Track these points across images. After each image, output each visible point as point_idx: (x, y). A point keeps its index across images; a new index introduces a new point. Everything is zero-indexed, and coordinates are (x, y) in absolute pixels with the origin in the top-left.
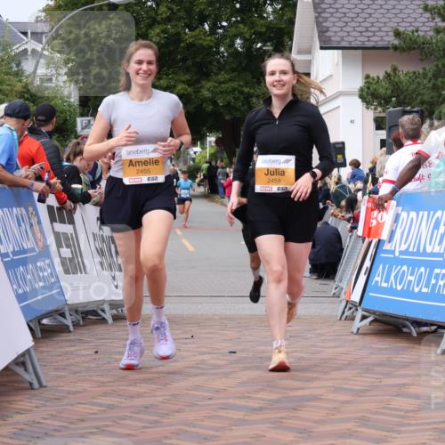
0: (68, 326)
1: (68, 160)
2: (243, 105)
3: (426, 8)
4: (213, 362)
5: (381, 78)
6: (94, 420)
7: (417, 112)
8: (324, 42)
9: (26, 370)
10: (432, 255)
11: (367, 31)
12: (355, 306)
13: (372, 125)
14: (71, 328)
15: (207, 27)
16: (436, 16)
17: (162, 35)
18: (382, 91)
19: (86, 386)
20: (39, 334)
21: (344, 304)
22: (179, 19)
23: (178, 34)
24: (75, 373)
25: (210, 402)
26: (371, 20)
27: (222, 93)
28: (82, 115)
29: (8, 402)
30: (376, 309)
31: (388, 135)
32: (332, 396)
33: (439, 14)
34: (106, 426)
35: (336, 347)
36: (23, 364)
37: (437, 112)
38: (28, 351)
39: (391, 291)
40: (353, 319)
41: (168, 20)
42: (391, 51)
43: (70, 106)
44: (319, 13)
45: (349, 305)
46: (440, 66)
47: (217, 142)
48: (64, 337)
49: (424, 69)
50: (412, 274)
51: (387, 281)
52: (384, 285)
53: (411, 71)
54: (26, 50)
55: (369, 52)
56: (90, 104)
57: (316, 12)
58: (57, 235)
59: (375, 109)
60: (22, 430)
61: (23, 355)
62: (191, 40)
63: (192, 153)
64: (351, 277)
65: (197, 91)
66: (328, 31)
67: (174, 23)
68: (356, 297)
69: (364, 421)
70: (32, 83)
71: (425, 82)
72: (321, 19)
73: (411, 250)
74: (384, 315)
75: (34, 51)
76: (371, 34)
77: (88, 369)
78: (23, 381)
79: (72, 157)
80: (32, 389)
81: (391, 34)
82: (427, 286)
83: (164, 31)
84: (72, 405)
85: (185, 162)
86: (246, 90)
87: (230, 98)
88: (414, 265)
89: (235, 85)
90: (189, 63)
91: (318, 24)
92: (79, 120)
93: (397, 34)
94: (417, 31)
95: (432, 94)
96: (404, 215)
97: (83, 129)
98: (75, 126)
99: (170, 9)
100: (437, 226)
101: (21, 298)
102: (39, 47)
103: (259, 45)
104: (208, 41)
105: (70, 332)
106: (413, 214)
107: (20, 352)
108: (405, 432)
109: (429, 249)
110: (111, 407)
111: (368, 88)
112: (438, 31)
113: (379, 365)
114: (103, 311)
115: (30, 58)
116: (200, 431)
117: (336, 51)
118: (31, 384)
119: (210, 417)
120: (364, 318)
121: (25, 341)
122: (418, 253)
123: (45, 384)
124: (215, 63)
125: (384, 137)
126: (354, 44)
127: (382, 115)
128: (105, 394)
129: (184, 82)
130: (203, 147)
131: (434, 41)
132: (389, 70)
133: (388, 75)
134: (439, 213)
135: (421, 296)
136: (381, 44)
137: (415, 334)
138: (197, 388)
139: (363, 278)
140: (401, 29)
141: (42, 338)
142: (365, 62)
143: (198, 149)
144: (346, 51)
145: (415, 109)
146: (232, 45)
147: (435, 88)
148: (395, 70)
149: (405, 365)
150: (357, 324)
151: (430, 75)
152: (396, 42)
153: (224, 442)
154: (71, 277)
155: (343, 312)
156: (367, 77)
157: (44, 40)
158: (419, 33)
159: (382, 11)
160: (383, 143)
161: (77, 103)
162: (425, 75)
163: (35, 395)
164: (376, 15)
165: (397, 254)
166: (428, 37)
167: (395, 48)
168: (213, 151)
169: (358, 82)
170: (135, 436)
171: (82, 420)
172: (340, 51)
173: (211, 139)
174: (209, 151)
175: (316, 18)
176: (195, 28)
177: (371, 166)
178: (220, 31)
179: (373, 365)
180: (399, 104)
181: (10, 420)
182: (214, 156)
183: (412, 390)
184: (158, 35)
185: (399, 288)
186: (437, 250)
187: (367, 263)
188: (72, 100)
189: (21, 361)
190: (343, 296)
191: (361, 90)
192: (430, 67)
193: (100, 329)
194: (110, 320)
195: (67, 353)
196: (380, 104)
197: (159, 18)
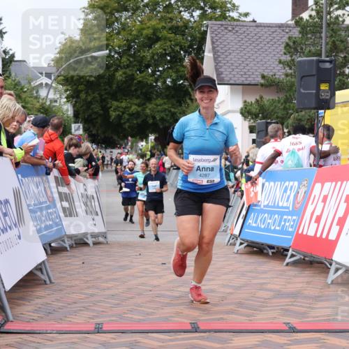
0: (66, 248)
1: (66, 149)
2: (171, 119)
3: (280, 62)
4: (152, 269)
5: (253, 102)
6: (83, 302)
7: (274, 123)
8: (220, 81)
9: (42, 273)
10: (282, 207)
11: (245, 74)
12: (236, 238)
13: (247, 130)
14: (68, 249)
15: (150, 71)
16: (286, 66)
17: (124, 76)
18: (254, 110)
19: (77, 282)
20: (49, 252)
21: (229, 236)
22: (133, 66)
23: (133, 75)
24: (71, 275)
25: (151, 293)
26: (248, 68)
27: (158, 111)
28: (75, 123)
29: (31, 291)
30: (249, 239)
31: (257, 137)
32: (222, 290)
33: (288, 66)
34: (90, 306)
35: (224, 261)
36: (41, 270)
37: (285, 124)
38: (44, 262)
39: (258, 228)
40: (235, 245)
41: (128, 66)
42: (259, 86)
43: (68, 117)
44: (217, 64)
45: (232, 237)
46: (288, 95)
47: (155, 139)
48: (64, 254)
49: (279, 98)
50: (270, 219)
51: (256, 223)
52: (254, 225)
53: (271, 98)
54: (42, 84)
55: (246, 87)
56: (80, 116)
57: (215, 62)
58: (60, 194)
59: (250, 121)
60: (40, 308)
61: (40, 264)
62: (141, 79)
63: (140, 146)
64: (233, 221)
65: (144, 110)
66: (222, 74)
67: (131, 69)
68: (236, 232)
69: (240, 304)
70: (45, 103)
71: (279, 105)
72: (218, 67)
73: (270, 204)
74: (253, 242)
75: (47, 84)
76: (247, 76)
77: (79, 273)
78: (40, 280)
79: (68, 148)
80: (46, 284)
81: (260, 76)
82: (279, 226)
83: (124, 73)
84: (69, 294)
85: (136, 151)
86: (173, 110)
87: (163, 115)
88: (271, 213)
89: (166, 107)
90: (139, 92)
91: (217, 70)
92: (73, 125)
93: (263, 77)
94: (275, 75)
95: (283, 113)
96: (267, 184)
97: (75, 130)
98: (71, 129)
99: (128, 60)
100: (285, 191)
101: (39, 231)
102: (49, 82)
103: (181, 82)
104: (150, 80)
105: (68, 251)
106: (272, 184)
107: (39, 262)
108: (264, 311)
109: (280, 204)
110: (92, 295)
111: (246, 108)
112: (287, 75)
113: (250, 272)
114: (87, 239)
115: (44, 88)
116: (145, 309)
117: (227, 86)
118: (45, 281)
119: (150, 302)
120: (241, 244)
121: (41, 256)
122: (274, 207)
123: (53, 281)
124: (155, 93)
125: (255, 138)
126: (237, 82)
127: (254, 124)
128: (89, 288)
129: (136, 104)
130: (147, 143)
131: (285, 81)
132: (258, 98)
133: (257, 101)
134: (287, 183)
135: (275, 231)
136: (253, 82)
137: (271, 254)
138: (143, 284)
139: (241, 221)
140: (266, 74)
141: (52, 254)
142: (244, 93)
143: (144, 143)
144: (233, 86)
145: (273, 121)
146: (165, 82)
147: (285, 109)
148: (261, 98)
149: (265, 272)
150: (237, 247)
151: (282, 101)
152: (262, 81)
153: (158, 316)
154: (69, 218)
155: (229, 241)
156: (245, 102)
157: (53, 78)
158: (276, 76)
159: (254, 62)
160: (254, 141)
161: (72, 115)
162: (279, 101)
163: (47, 288)
164: (251, 65)
165: (262, 207)
166: (281, 79)
167: (262, 85)
168: (153, 145)
169: (240, 105)
170: (106, 312)
171: (75, 303)
172: (229, 86)
173: (152, 137)
174: (150, 145)
175: (216, 66)
176: (143, 71)
177: (246, 154)
178: (158, 73)
179: (246, 272)
180: (264, 118)
181: (32, 302)
182: (153, 148)
183: (269, 286)
184: (121, 76)
185: (263, 227)
186: (285, 205)
187: (244, 212)
188: (69, 113)
189: (39, 268)
190: (229, 232)
191: (242, 109)
192: (282, 96)
193: (85, 249)
194: (91, 245)
195: (66, 263)
196: (252, 118)
197: (122, 65)
